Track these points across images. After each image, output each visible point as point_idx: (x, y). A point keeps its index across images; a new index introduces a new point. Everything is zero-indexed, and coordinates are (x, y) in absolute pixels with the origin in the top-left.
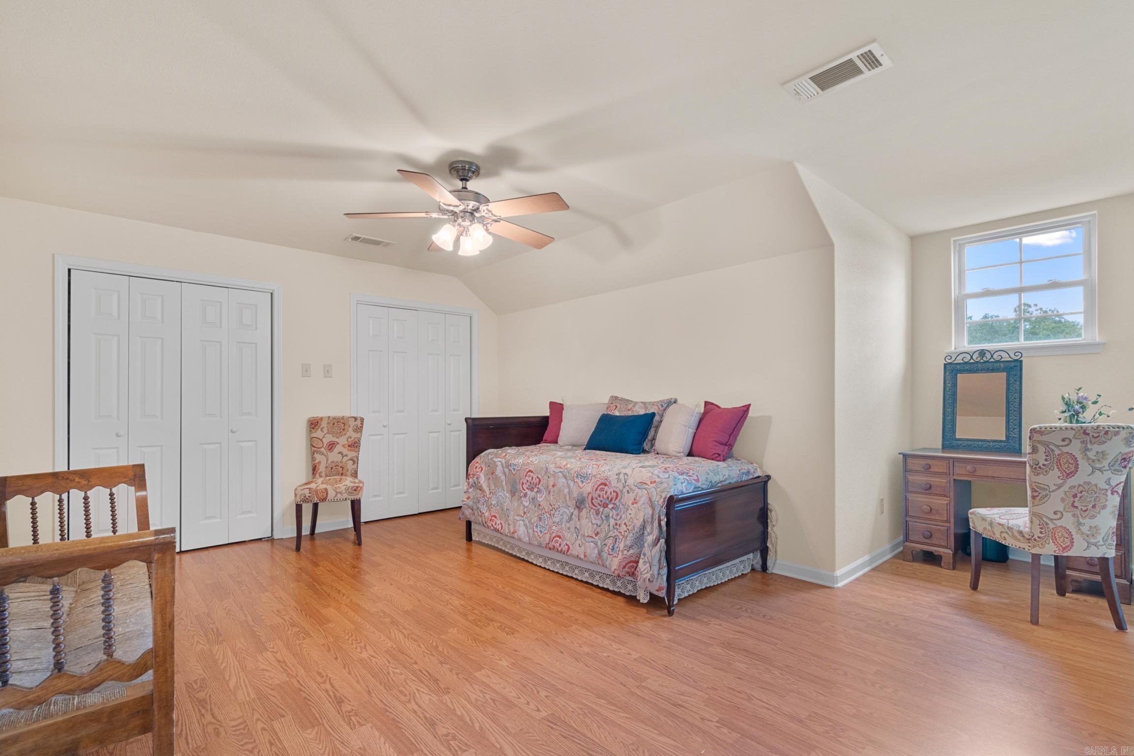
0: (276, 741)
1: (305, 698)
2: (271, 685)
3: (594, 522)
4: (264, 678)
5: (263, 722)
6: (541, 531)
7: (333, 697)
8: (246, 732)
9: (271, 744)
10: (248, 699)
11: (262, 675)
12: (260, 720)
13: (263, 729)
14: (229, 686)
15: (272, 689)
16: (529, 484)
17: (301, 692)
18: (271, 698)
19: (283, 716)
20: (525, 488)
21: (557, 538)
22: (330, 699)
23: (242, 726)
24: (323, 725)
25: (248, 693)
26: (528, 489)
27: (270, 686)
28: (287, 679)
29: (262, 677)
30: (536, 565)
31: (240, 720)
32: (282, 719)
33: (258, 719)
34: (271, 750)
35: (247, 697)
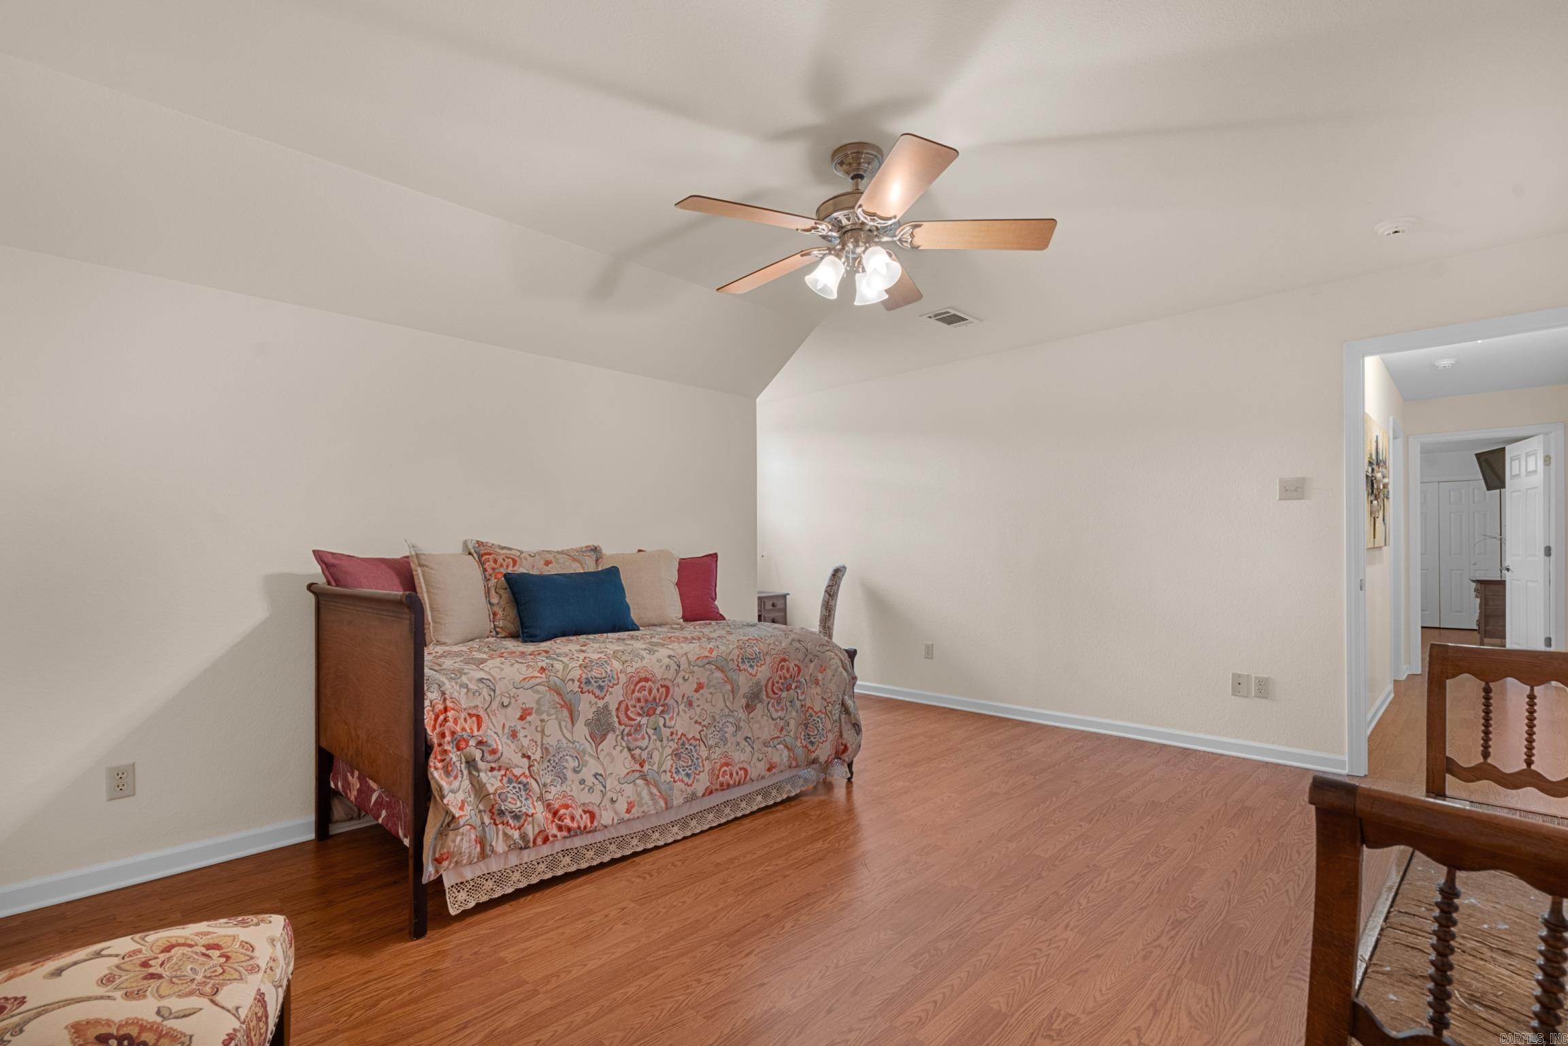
0: (1279, 940)
1: (1201, 949)
2: (1212, 990)
3: (775, 715)
4: (1207, 1006)
5: (1272, 962)
6: (688, 775)
7: (1177, 930)
8: (1299, 968)
9: (1286, 942)
10: (1259, 997)
11: (1204, 1013)
12: (1272, 966)
13: (1278, 957)
14: (1263, 1034)
15: (1218, 984)
16: (642, 704)
17: (1195, 956)
18: (1232, 978)
19: (1246, 953)
20: (632, 716)
21: (725, 768)
22: (1181, 932)
23: (1297, 975)
24: (1223, 920)
25: (1250, 1003)
26: (639, 715)
27: (1215, 990)
28: (1186, 981)
29: (1206, 1010)
30: (666, 845)
31: (1293, 982)
32: (1250, 951)
33: (1273, 968)
34: (1292, 938)
35: (1257, 1000)
